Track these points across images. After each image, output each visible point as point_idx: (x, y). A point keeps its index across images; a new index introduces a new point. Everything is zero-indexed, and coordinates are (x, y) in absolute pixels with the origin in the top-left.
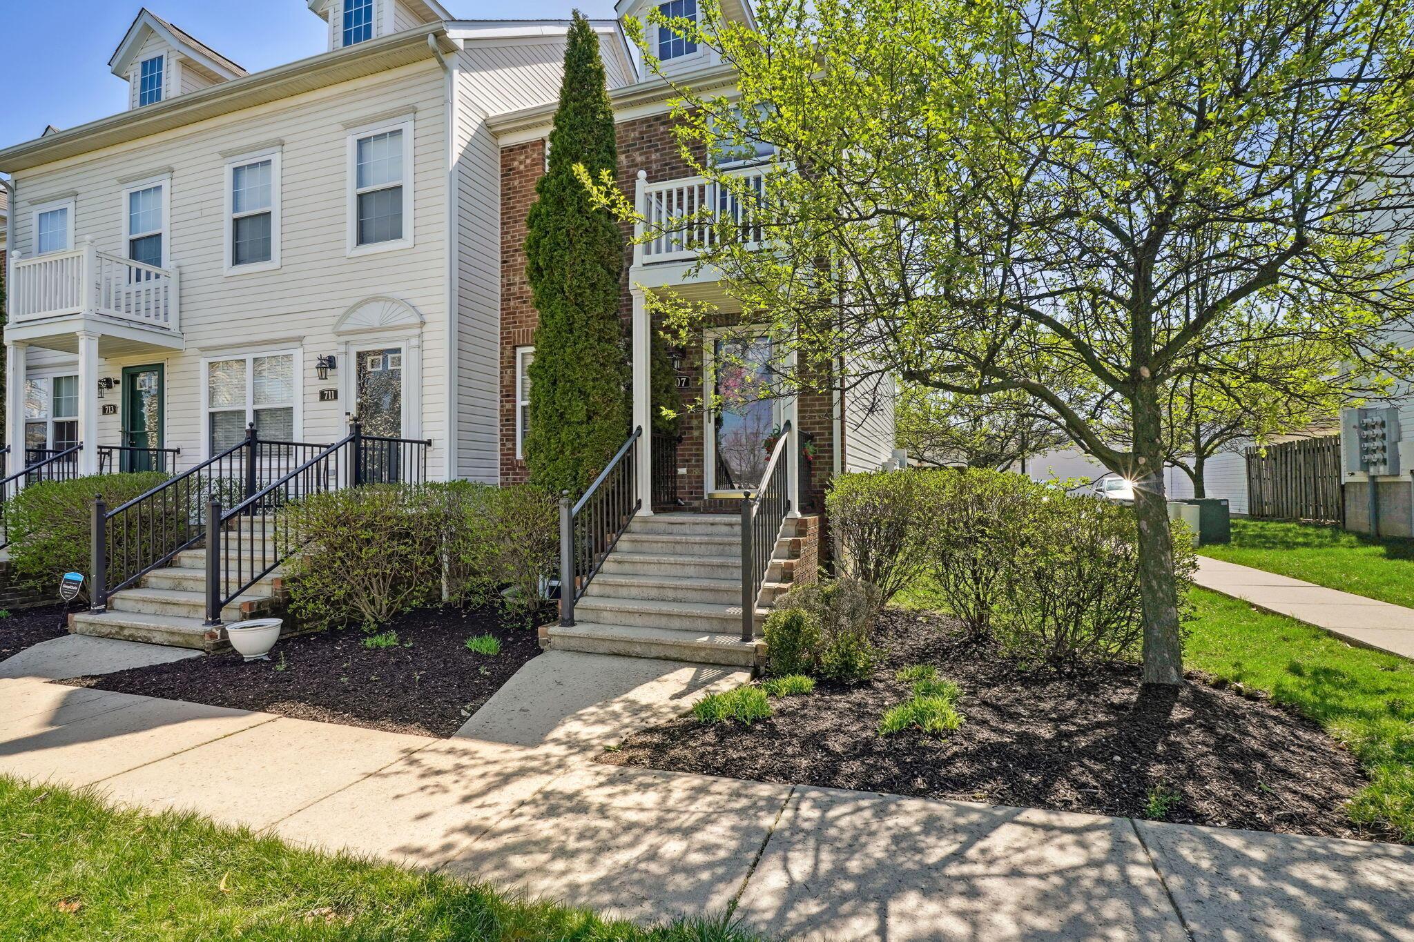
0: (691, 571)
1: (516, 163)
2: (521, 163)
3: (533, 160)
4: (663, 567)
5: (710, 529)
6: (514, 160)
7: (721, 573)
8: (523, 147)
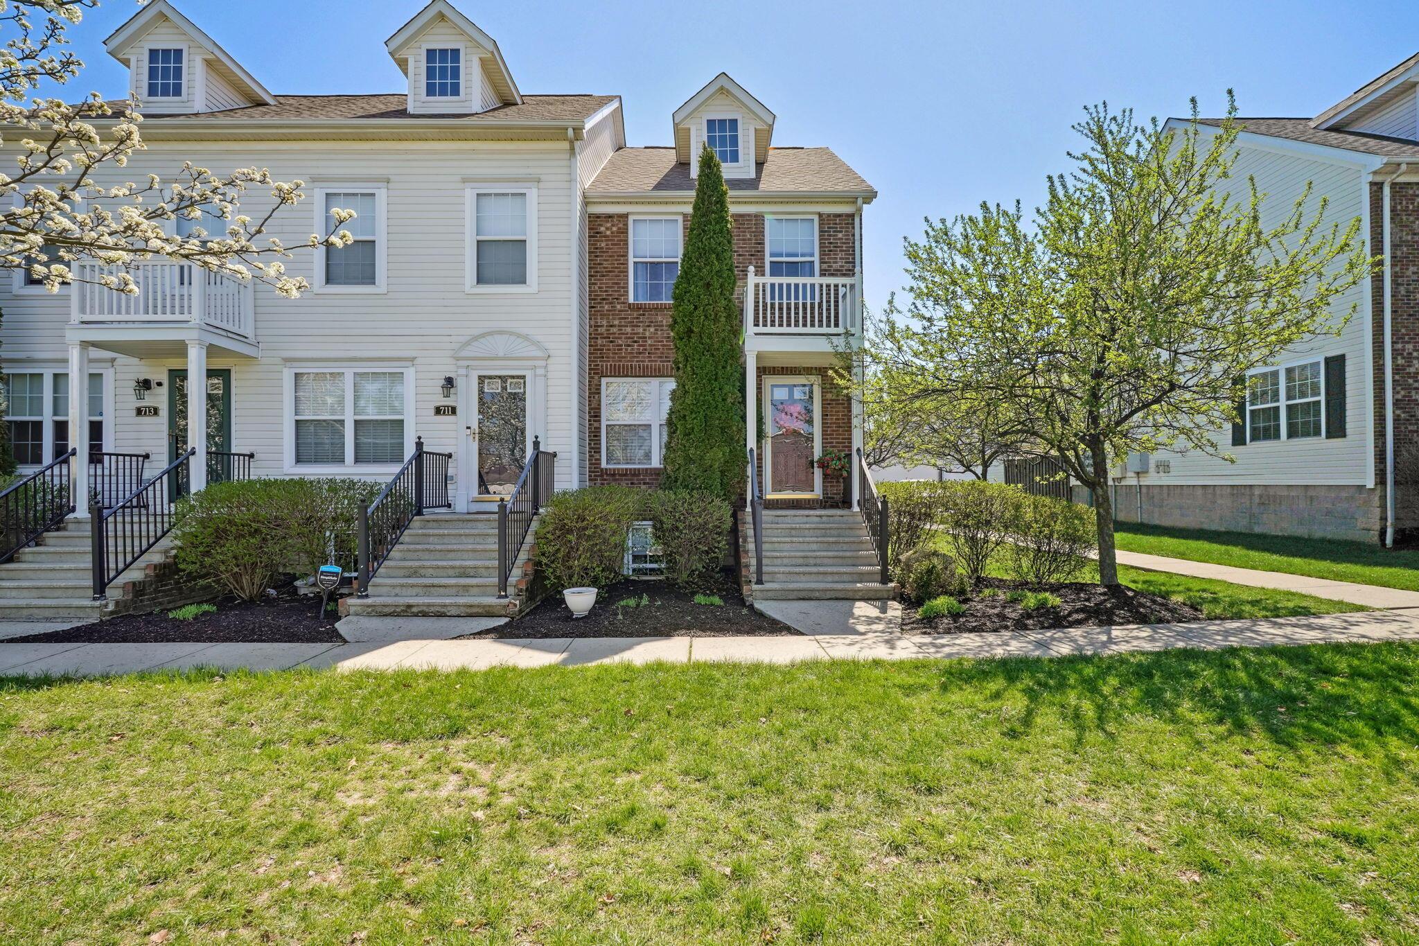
0: (814, 547)
1: (602, 229)
2: (607, 229)
3: (619, 228)
4: (794, 545)
5: (805, 519)
6: (601, 225)
7: (835, 547)
8: (610, 217)
